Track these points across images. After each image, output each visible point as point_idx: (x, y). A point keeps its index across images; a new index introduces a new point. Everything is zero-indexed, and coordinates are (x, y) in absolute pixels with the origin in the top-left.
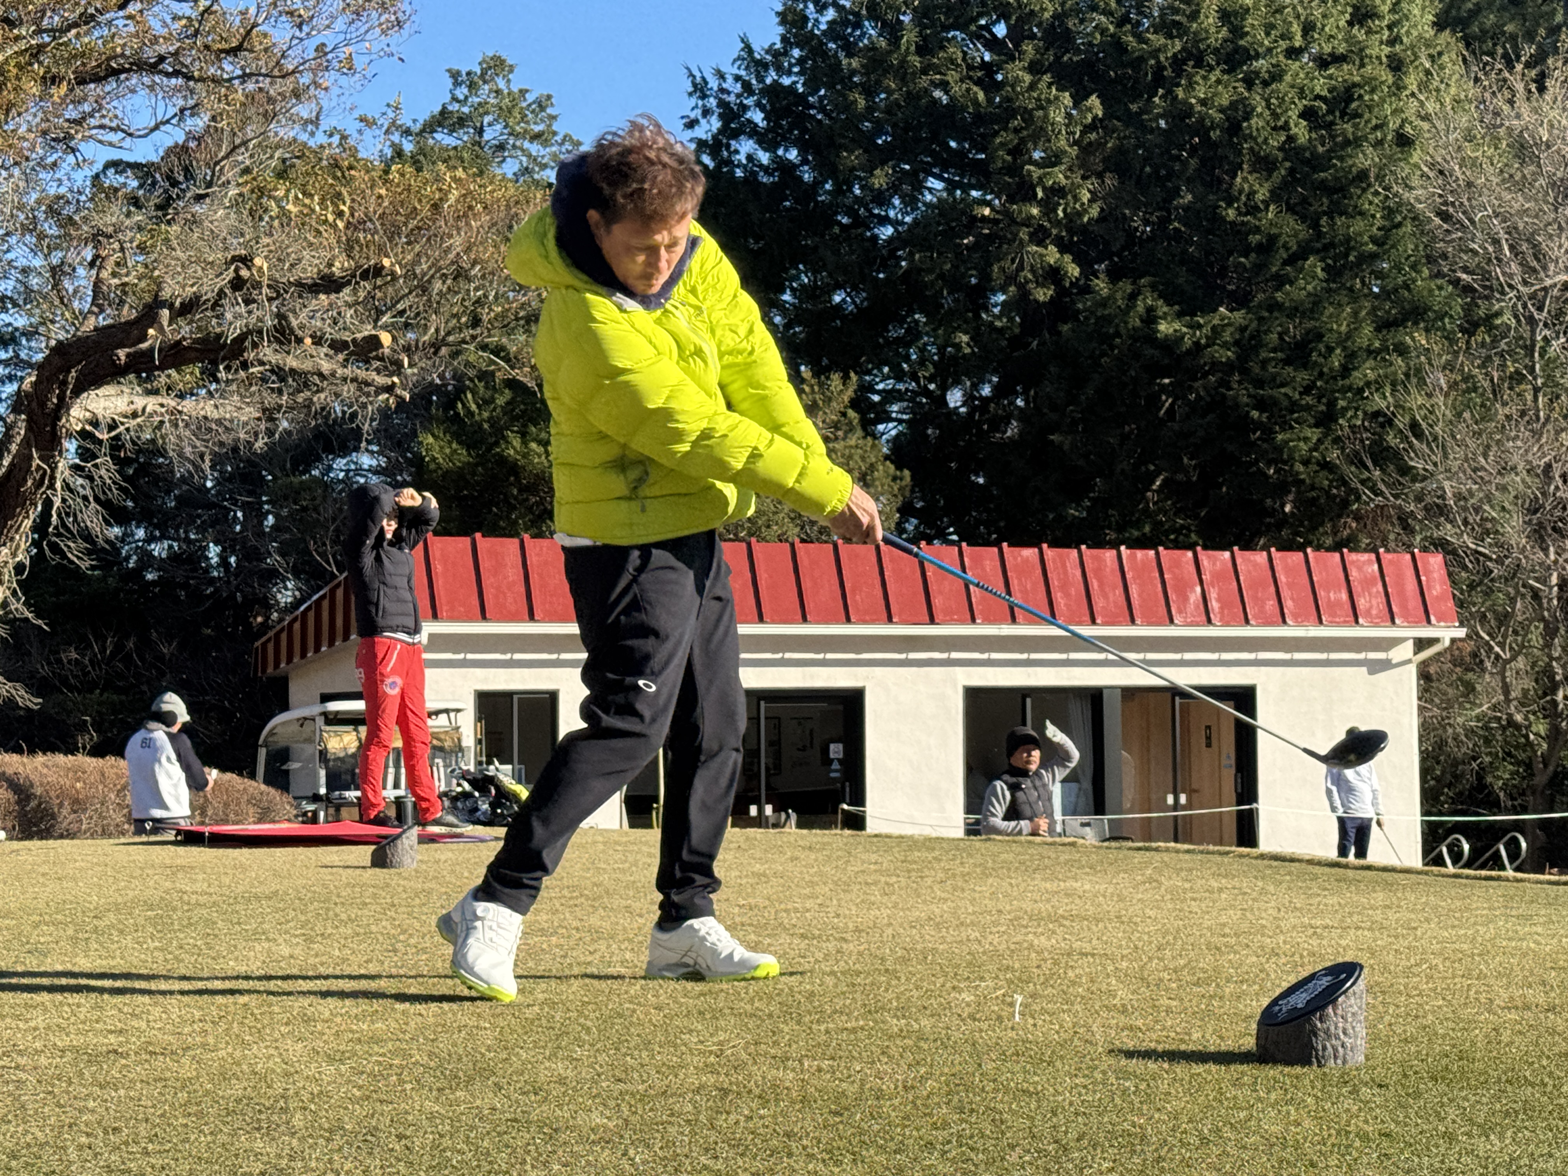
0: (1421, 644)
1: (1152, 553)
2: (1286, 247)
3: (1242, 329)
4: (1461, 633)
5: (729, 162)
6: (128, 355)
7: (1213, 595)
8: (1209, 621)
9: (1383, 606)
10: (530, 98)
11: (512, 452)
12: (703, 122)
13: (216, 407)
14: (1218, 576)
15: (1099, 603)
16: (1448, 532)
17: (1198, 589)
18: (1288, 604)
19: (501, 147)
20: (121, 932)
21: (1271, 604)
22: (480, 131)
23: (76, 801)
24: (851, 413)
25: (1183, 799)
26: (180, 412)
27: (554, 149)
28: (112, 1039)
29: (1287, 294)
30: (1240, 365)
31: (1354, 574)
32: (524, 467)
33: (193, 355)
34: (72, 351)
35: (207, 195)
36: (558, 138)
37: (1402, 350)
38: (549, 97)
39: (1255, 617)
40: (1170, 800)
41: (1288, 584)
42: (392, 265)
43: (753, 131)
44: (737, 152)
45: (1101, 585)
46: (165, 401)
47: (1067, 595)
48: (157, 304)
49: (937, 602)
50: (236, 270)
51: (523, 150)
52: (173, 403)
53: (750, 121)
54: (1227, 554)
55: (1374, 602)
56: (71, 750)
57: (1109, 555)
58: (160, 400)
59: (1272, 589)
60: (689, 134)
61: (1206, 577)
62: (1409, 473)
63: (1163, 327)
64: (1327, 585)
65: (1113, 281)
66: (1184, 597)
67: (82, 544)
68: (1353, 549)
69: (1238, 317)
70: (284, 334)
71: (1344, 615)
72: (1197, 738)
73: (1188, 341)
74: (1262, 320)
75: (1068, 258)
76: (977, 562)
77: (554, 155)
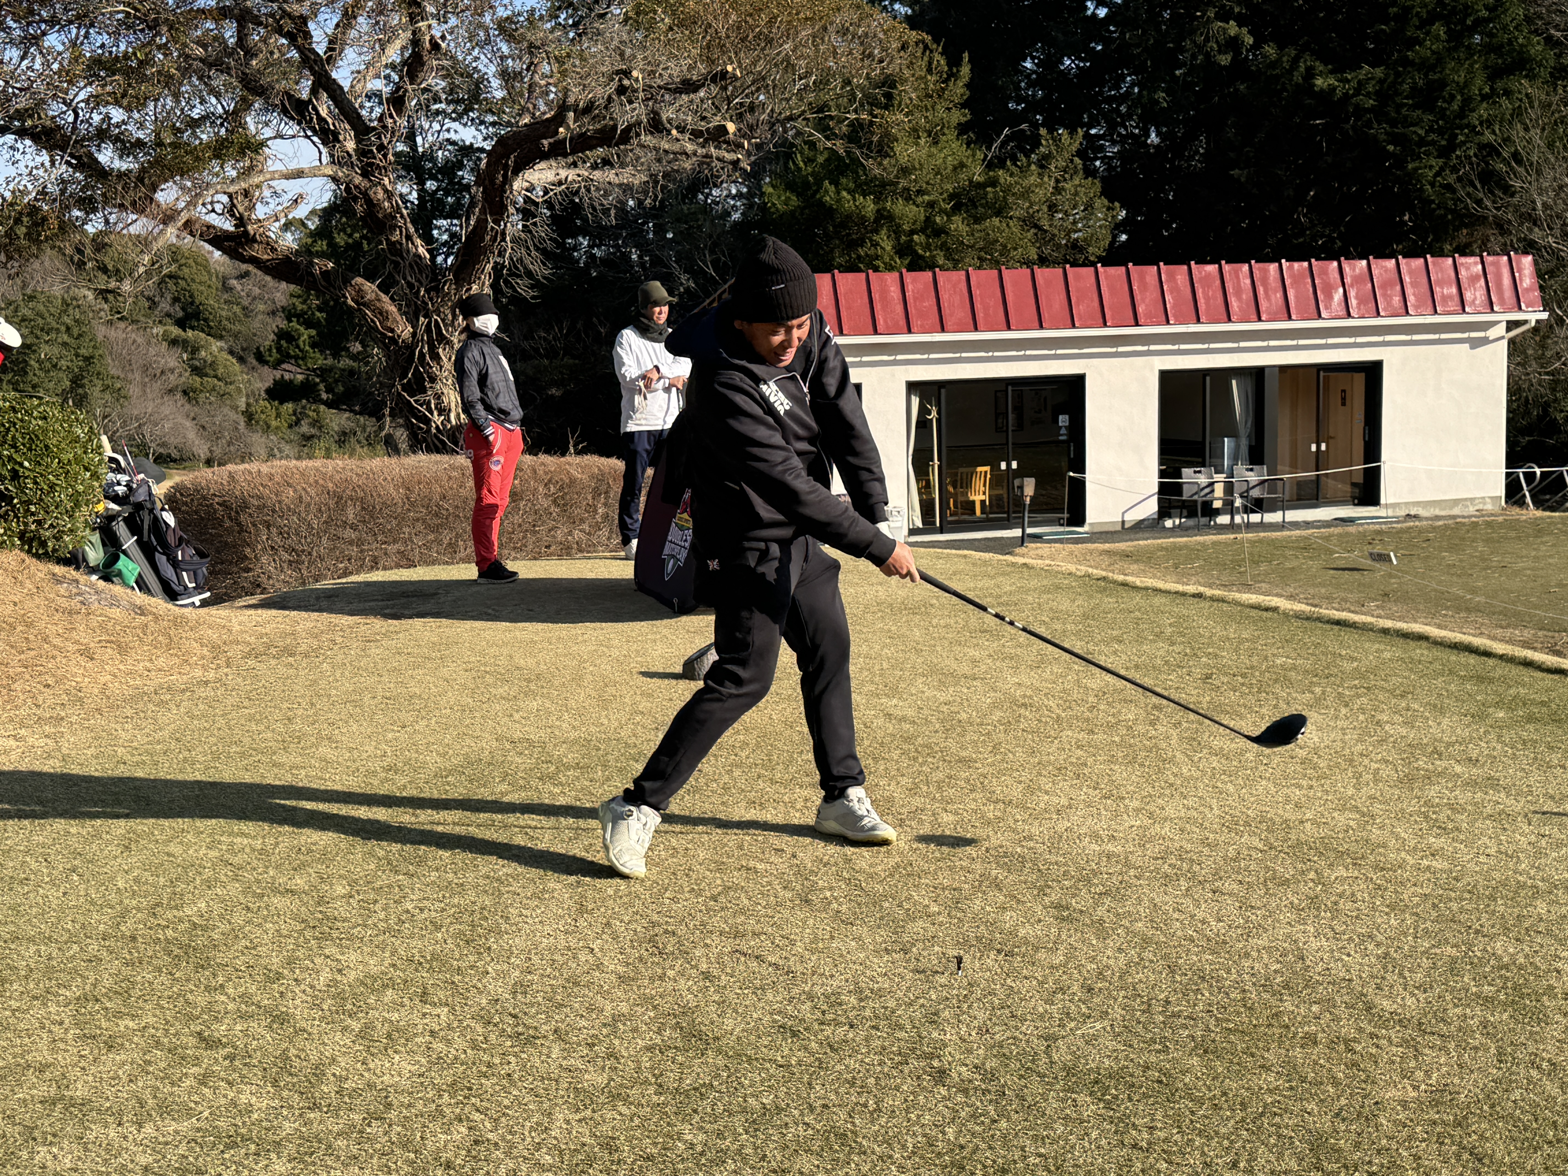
0: (1511, 325)
1: (1306, 264)
2: (1418, 15)
3: (1381, 82)
4: (1545, 316)
6: (550, 144)
7: (1352, 294)
8: (1349, 315)
9: (1484, 298)
11: (828, 198)
13: (617, 175)
14: (1357, 280)
15: (1264, 305)
16: (1536, 235)
17: (1341, 290)
18: (1411, 299)
21: (1397, 300)
24: (1077, 160)
25: (1323, 447)
26: (592, 180)
29: (1417, 53)
30: (1379, 113)
31: (1463, 273)
32: (837, 211)
33: (595, 142)
34: (510, 142)
35: (606, 14)
37: (1508, 93)
39: (1385, 310)
40: (1314, 448)
41: (1411, 283)
42: (734, 69)
45: (1266, 290)
46: (581, 172)
47: (1239, 299)
48: (565, 108)
49: (1141, 309)
50: (620, 80)
52: (586, 174)
54: (1364, 262)
55: (1478, 294)
57: (1273, 267)
58: (577, 171)
59: (1398, 288)
61: (1348, 280)
62: (1508, 190)
63: (1319, 82)
64: (1441, 283)
65: (1281, 47)
66: (1329, 297)
67: (527, 281)
68: (1463, 254)
69: (1379, 72)
70: (656, 126)
71: (1454, 305)
72: (1335, 399)
73: (1339, 93)
74: (1398, 75)
75: (1244, 30)
76: (1172, 277)
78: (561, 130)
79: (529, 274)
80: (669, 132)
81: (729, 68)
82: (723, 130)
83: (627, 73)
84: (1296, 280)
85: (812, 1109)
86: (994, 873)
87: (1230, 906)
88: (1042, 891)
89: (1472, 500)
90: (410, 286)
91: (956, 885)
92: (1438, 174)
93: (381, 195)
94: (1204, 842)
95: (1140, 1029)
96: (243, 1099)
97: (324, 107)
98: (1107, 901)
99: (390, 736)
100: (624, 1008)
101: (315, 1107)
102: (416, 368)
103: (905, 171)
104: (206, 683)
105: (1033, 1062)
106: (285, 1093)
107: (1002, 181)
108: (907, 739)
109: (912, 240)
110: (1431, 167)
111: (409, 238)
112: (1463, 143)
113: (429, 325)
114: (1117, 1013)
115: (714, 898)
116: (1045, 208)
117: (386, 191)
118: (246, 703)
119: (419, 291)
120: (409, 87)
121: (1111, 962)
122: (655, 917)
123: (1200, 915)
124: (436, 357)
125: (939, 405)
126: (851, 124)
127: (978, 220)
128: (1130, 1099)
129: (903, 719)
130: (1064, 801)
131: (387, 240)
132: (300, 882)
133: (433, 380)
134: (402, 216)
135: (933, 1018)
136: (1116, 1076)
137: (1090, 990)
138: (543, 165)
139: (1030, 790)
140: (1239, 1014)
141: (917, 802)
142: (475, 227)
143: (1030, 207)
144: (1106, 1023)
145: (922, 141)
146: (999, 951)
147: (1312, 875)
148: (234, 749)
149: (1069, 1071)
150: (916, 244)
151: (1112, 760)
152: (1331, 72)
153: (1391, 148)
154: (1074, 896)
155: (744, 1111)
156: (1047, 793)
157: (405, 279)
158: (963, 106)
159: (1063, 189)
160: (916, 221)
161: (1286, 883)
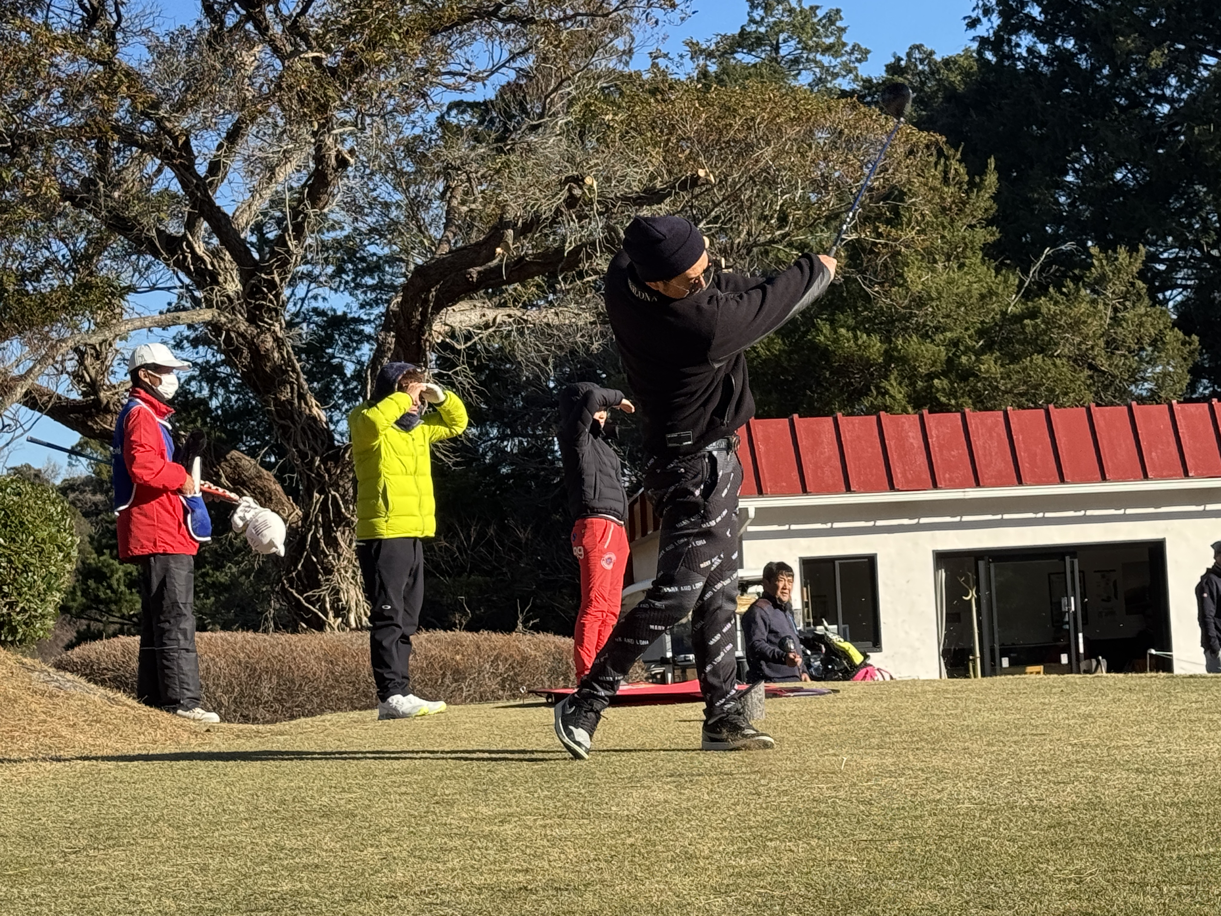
5: (1011, 56)
6: (479, 273)
10: (820, 13)
11: (822, 338)
12: (984, 20)
13: (556, 314)
19: (796, 61)
20: (514, 783)
22: (777, 49)
23: (456, 671)
24: (1140, 284)
26: (526, 321)
27: (844, 59)
28: (521, 877)
32: (834, 352)
33: (535, 269)
34: (431, 273)
35: (539, 125)
36: (848, 49)
38: (838, 11)
42: (707, 175)
43: (1031, 25)
44: (1018, 45)
46: (511, 312)
48: (501, 225)
50: (570, 190)
51: (816, 62)
52: (519, 314)
53: (1028, 16)
56: (449, 626)
58: (508, 311)
60: (972, 33)
77: (845, 64)
78: (499, 250)
81: (701, 173)
83: (578, 180)
90: (303, 455)
93: (270, 343)
97: (203, 241)
102: (308, 558)
103: (920, 302)
107: (1044, 310)
109: (932, 386)
111: (302, 397)
113: (325, 502)
116: (1101, 343)
117: (276, 339)
119: (313, 461)
120: (311, 211)
124: (333, 543)
127: (1015, 359)
131: (276, 399)
133: (329, 571)
134: (294, 370)
138: (466, 303)
143: (1083, 342)
145: (940, 266)
150: (938, 390)
157: (296, 446)
158: (990, 222)
159: (1124, 319)
160: (935, 362)
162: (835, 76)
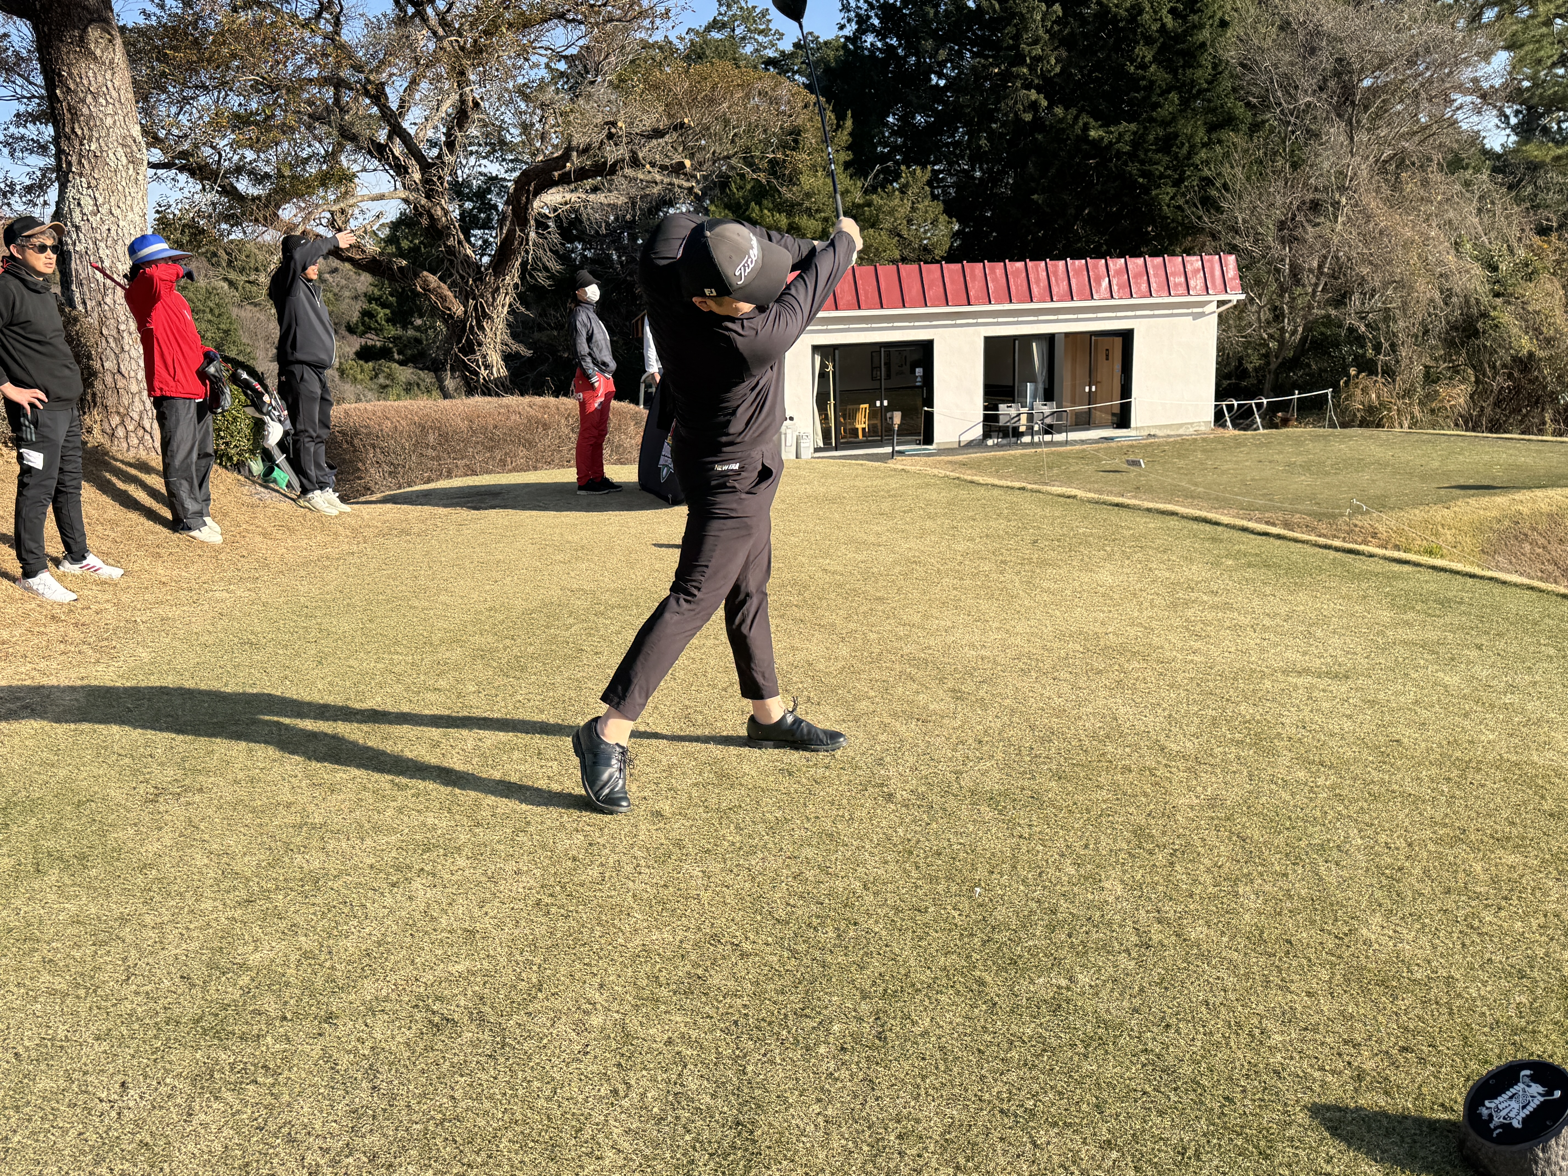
0: (1221, 303)
1: (1083, 261)
2: (1159, 86)
3: (1135, 133)
4: (1243, 297)
5: (862, 48)
6: (559, 175)
7: (1114, 282)
8: (1112, 297)
9: (1203, 285)
10: (758, 10)
12: (848, 25)
13: (606, 198)
14: (1118, 273)
15: (1055, 290)
16: (1237, 241)
17: (1107, 280)
18: (1154, 286)
19: (744, 38)
21: (1144, 286)
22: (733, 30)
24: (927, 188)
25: (1094, 389)
26: (588, 201)
27: (770, 38)
29: (1158, 113)
30: (1132, 156)
31: (1189, 268)
33: (591, 174)
34: (530, 174)
35: (595, 81)
36: (772, 32)
37: (1220, 142)
39: (1136, 293)
40: (1087, 389)
41: (1154, 274)
42: (690, 122)
43: (873, 29)
44: (866, 41)
45: (1056, 280)
47: (1039, 286)
48: (570, 148)
49: (971, 294)
50: (609, 129)
52: (584, 196)
53: (873, 24)
54: (1123, 260)
55: (1198, 281)
56: (541, 394)
57: (1061, 263)
58: (578, 195)
59: (1145, 278)
60: (841, 33)
61: (1111, 273)
62: (1219, 210)
63: (1092, 133)
64: (1174, 274)
65: (1067, 109)
66: (1099, 284)
67: (545, 274)
68: (1189, 254)
69: (1133, 127)
70: (635, 162)
71: (1182, 290)
72: (1102, 356)
73: (1106, 141)
74: (1146, 128)
75: (1041, 96)
76: (993, 271)
77: (771, 41)
78: (568, 164)
79: (546, 269)
80: (644, 166)
81: (686, 121)
82: (681, 165)
83: (614, 124)
84: (1077, 272)
85: (808, 819)
86: (908, 670)
87: (1066, 688)
88: (942, 681)
89: (1192, 424)
90: (462, 277)
91: (884, 678)
92: (1172, 198)
93: (439, 212)
94: (1044, 647)
95: (1015, 765)
96: (430, 821)
97: (398, 148)
98: (985, 686)
99: (488, 587)
100: (675, 759)
101: (478, 825)
102: (468, 337)
103: (808, 195)
104: (353, 553)
105: (949, 787)
106: (457, 817)
107: (875, 202)
108: (840, 586)
110: (1168, 193)
111: (460, 242)
112: (1190, 176)
113: (476, 305)
114: (1000, 756)
115: (725, 690)
116: (905, 222)
117: (443, 209)
118: (384, 567)
119: (468, 281)
120: (459, 134)
121: (992, 724)
122: (687, 703)
123: (1047, 694)
124: (482, 328)
125: (834, 361)
126: (771, 161)
128: (1014, 809)
129: (834, 573)
130: (949, 624)
131: (445, 244)
132: (442, 683)
133: (480, 344)
135: (880, 762)
136: (1005, 794)
137: (980, 742)
138: (553, 190)
139: (926, 617)
140: (1078, 754)
141: (852, 626)
142: (507, 234)
143: (895, 221)
144: (993, 762)
145: (819, 174)
146: (918, 720)
147: (1117, 667)
148: (381, 597)
149: (973, 793)
151: (978, 596)
152: (1100, 126)
153: (1141, 180)
154: (962, 684)
155: (764, 822)
156: (937, 618)
157: (458, 272)
158: (848, 148)
159: (917, 208)
161: (1099, 672)
162: (765, 48)
